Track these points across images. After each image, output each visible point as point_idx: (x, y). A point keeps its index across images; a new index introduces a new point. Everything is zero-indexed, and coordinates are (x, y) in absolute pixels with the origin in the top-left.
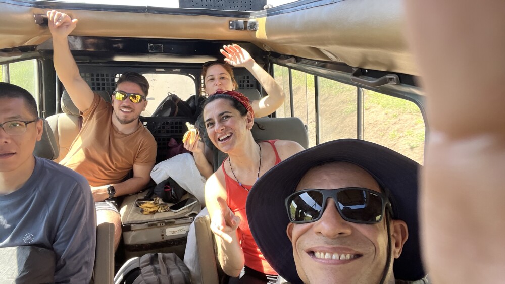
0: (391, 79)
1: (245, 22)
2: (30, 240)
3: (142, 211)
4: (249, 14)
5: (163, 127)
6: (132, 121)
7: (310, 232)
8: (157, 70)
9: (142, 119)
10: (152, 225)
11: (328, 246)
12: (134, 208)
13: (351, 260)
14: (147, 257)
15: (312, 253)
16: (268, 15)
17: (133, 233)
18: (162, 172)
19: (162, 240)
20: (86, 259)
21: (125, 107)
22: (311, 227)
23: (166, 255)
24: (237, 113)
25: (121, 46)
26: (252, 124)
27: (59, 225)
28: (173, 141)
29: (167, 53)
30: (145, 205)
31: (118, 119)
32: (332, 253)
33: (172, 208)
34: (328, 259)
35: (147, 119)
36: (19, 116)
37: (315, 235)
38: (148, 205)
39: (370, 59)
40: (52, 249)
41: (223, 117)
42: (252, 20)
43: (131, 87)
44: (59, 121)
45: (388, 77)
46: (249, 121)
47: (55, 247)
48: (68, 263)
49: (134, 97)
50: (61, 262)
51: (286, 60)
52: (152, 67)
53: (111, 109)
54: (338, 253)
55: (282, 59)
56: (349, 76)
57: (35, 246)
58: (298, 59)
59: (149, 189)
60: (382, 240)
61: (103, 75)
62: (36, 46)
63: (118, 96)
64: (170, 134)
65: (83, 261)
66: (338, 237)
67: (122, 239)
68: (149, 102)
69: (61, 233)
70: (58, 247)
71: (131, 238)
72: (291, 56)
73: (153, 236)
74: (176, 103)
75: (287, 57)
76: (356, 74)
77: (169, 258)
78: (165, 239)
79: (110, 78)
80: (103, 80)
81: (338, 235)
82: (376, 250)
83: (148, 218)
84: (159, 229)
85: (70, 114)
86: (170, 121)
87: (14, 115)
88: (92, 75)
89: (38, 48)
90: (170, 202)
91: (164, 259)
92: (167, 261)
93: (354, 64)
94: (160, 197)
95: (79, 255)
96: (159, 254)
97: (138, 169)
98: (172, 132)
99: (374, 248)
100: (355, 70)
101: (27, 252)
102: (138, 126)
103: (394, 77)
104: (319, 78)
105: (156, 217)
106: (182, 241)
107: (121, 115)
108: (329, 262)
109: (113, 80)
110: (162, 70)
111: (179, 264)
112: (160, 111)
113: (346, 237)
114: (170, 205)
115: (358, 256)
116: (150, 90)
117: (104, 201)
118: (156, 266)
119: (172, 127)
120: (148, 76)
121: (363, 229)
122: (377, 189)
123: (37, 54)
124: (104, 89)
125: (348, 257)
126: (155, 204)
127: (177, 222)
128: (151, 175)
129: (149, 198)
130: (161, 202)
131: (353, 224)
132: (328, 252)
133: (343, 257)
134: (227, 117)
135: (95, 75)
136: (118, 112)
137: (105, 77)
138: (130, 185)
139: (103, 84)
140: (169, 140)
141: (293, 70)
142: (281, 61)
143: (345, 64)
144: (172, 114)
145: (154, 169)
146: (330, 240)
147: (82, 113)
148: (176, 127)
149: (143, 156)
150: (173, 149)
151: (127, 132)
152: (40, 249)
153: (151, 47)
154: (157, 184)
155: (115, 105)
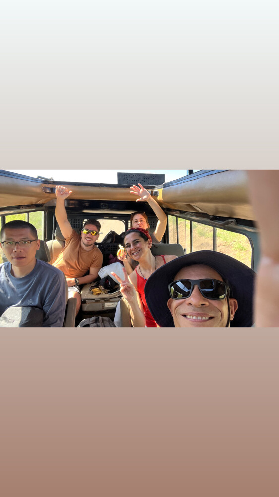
0: (232, 222)
1: (152, 192)
2: (31, 303)
3: (93, 293)
4: (154, 187)
5: (107, 248)
6: (91, 244)
7: (184, 304)
8: (105, 217)
9: (96, 244)
10: (97, 301)
11: (195, 312)
12: (88, 291)
13: (208, 320)
14: (93, 318)
15: (185, 315)
16: (164, 188)
17: (88, 305)
18: (104, 272)
19: (102, 310)
20: (60, 315)
21: (88, 237)
22: (184, 301)
23: (104, 318)
24: (142, 240)
25: (87, 204)
26: (151, 245)
27: (46, 296)
28: (111, 256)
29: (111, 208)
30: (94, 290)
31: (84, 243)
32: (197, 317)
33: (109, 292)
34: (195, 319)
35: (99, 244)
36: (28, 238)
37: (187, 306)
38: (96, 290)
39: (220, 210)
40: (42, 309)
41: (135, 242)
42: (156, 190)
43: (92, 227)
44: (53, 243)
45: (230, 220)
46: (150, 244)
47: (44, 308)
48: (50, 317)
49: (93, 232)
50: (46, 316)
51: (174, 212)
52: (102, 216)
53: (81, 238)
54: (201, 316)
55: (172, 212)
56: (208, 220)
57: (33, 307)
58: (181, 212)
59: (97, 281)
60: (225, 309)
61: (77, 220)
62: (44, 204)
63: (85, 231)
64: (110, 252)
65: (58, 317)
66: (201, 307)
67: (81, 307)
68: (100, 235)
69: (47, 301)
70: (45, 308)
71: (87, 308)
72: (177, 210)
73: (98, 307)
74: (114, 235)
75: (175, 210)
76: (212, 219)
77: (105, 320)
78: (105, 309)
79: (80, 221)
80: (77, 222)
81: (200, 306)
82: (222, 315)
83: (96, 297)
84: (101, 303)
85: (59, 240)
86: (111, 245)
87: (25, 237)
88: (72, 220)
89: (44, 205)
90: (108, 289)
91: (103, 320)
92: (105, 321)
93: (211, 214)
94: (103, 286)
95: (56, 313)
96: (100, 317)
97: (93, 270)
98: (111, 251)
99: (220, 313)
100: (212, 217)
101: (29, 310)
102: (94, 247)
103: (234, 220)
104: (192, 222)
105: (100, 296)
106: (113, 310)
107: (86, 241)
108: (195, 321)
109: (82, 222)
110: (108, 217)
111: (111, 323)
112: (106, 239)
113: (205, 307)
114: (108, 291)
115: (211, 318)
116: (101, 229)
117: (73, 287)
118: (98, 324)
119: (111, 248)
120: (101, 221)
121: (214, 303)
122: (221, 280)
123: (44, 208)
124: (77, 227)
125: (207, 318)
126: (100, 289)
127: (111, 300)
128: (99, 274)
129: (97, 286)
130: (102, 288)
131: (209, 300)
132: (195, 316)
133: (204, 318)
134: (137, 242)
135: (73, 220)
136: (84, 240)
137: (78, 221)
138: (88, 278)
139: (77, 225)
140: (109, 255)
141: (178, 218)
142: (172, 213)
143: (206, 214)
144: (112, 241)
145: (100, 270)
146: (196, 309)
147: (65, 239)
148: (114, 248)
149: (96, 263)
150: (112, 260)
151: (88, 250)
152: (36, 309)
153: (102, 205)
154: (102, 278)
155: (83, 236)
